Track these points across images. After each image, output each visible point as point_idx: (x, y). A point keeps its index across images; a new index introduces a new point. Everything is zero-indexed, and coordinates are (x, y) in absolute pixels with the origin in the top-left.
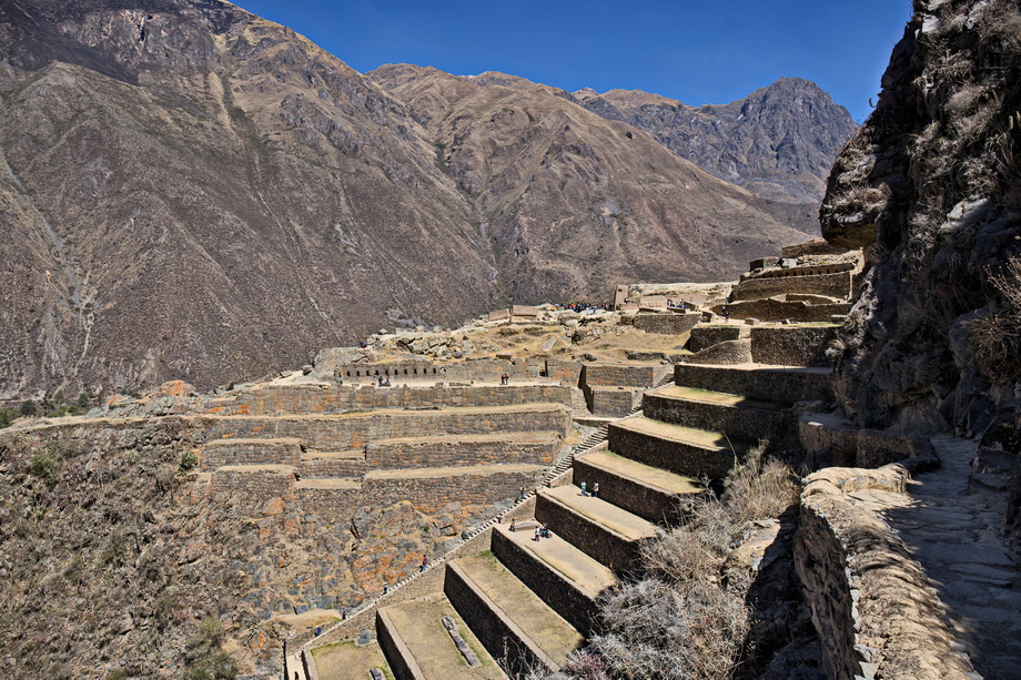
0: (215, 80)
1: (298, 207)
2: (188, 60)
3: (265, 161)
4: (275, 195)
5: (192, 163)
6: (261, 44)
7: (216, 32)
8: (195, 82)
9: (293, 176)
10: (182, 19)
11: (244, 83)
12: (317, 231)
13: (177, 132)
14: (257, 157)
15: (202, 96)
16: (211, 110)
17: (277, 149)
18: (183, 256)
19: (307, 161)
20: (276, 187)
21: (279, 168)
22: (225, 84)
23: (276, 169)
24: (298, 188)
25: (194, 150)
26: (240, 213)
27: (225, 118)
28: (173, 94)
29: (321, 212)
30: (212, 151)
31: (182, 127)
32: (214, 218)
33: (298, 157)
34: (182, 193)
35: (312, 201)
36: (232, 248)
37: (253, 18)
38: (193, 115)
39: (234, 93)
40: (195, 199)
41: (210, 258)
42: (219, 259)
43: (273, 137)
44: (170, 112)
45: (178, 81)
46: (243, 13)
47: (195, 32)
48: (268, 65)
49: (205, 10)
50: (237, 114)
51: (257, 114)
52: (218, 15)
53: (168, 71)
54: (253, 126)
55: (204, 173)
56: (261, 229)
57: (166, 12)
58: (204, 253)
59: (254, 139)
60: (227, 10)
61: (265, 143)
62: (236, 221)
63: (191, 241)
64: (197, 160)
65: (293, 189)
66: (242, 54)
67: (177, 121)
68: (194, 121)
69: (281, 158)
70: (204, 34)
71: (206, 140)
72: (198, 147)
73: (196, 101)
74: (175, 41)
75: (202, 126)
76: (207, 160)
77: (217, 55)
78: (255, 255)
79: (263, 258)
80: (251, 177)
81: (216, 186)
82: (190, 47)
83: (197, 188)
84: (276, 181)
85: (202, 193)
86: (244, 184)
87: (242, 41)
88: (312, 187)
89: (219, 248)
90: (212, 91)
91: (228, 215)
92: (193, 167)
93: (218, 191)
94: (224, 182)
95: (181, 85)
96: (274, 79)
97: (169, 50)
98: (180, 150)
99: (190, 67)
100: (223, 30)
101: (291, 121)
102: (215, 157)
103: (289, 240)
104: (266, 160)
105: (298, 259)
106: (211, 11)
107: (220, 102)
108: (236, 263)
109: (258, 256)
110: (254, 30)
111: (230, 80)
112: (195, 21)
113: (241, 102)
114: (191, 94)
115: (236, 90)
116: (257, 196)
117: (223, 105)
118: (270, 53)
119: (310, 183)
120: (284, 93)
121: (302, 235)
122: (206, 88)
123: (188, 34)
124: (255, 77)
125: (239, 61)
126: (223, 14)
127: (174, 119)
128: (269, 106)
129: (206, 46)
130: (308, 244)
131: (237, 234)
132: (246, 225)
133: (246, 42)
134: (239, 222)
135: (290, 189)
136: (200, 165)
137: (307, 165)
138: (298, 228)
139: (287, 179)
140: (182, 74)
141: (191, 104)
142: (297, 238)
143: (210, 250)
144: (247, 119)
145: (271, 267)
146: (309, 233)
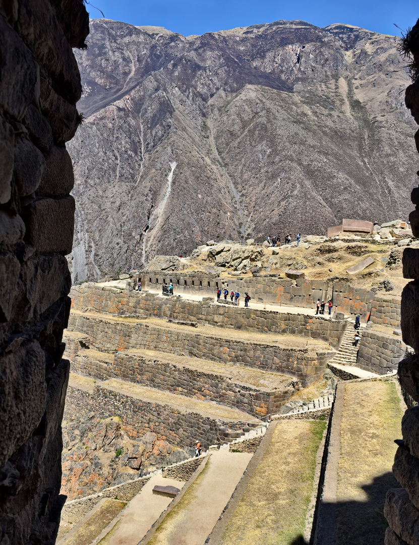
0: (342, 82)
1: (393, 169)
2: (326, 72)
3: (371, 137)
4: (376, 160)
5: (320, 140)
6: (376, 52)
7: (347, 50)
8: (330, 86)
9: (391, 145)
10: (323, 44)
11: (363, 82)
12: (405, 186)
13: (314, 121)
14: (367, 134)
15: (333, 94)
16: (338, 103)
17: (381, 127)
18: (307, 203)
19: (402, 134)
20: (378, 154)
21: (382, 141)
22: (350, 84)
23: (379, 141)
24: (394, 155)
25: (323, 132)
26: (350, 174)
27: (347, 108)
28: (314, 95)
29: (410, 172)
30: (336, 132)
31: (318, 117)
32: (331, 177)
33: (397, 132)
34: (312, 161)
35: (404, 164)
36: (341, 198)
37: (372, 34)
38: (326, 108)
39: (355, 90)
40: (320, 165)
41: (325, 204)
42: (331, 205)
43: (379, 118)
44: (311, 108)
45: (319, 86)
46: (366, 33)
47: (331, 51)
48: (380, 67)
49: (341, 36)
50: (356, 105)
51: (369, 104)
52: (349, 38)
53: (312, 81)
54: (366, 112)
55: (328, 147)
56: (364, 184)
57: (314, 41)
58: (322, 201)
59: (366, 121)
60: (355, 33)
61: (374, 123)
62: (346, 179)
63: (314, 194)
64: (325, 138)
65: (390, 155)
66: (362, 62)
67: (315, 113)
68: (326, 112)
69: (384, 133)
70: (338, 52)
71: (332, 125)
72: (327, 129)
73: (329, 98)
74: (318, 60)
75: (330, 115)
76: (332, 138)
77: (346, 66)
78: (356, 203)
79: (362, 205)
80: (360, 148)
81: (336, 156)
82: (328, 62)
83: (322, 157)
84: (379, 149)
85: (325, 160)
86: (355, 153)
87: (364, 53)
88: (405, 153)
89: (332, 198)
90: (340, 90)
91: (341, 175)
92: (321, 143)
93: (336, 158)
94: (341, 152)
95: (320, 89)
96: (383, 76)
97: (314, 67)
98: (314, 133)
99: (327, 76)
100: (351, 47)
101: (394, 105)
102: (338, 136)
103: (383, 192)
104: (373, 135)
105: (388, 206)
106: (344, 36)
107: (345, 97)
108: (342, 208)
109: (359, 204)
110: (372, 43)
111: (353, 81)
112: (332, 44)
113: (359, 96)
114: (326, 94)
115: (357, 88)
116: (364, 161)
117: (346, 100)
118: (382, 57)
119: (403, 150)
120: (390, 86)
121: (393, 189)
122: (336, 89)
123: (327, 53)
124: (371, 77)
125: (360, 67)
126: (352, 36)
127: (313, 112)
128: (379, 96)
129: (337, 60)
130: (397, 195)
131: (345, 188)
132: (353, 182)
133: (366, 53)
134: (348, 180)
135: (388, 155)
136: (326, 141)
137: (402, 137)
138: (391, 183)
139: (387, 148)
140: (321, 82)
141: (325, 101)
142: (390, 191)
143: (326, 199)
144: (362, 107)
145: (367, 212)
146: (397, 187)
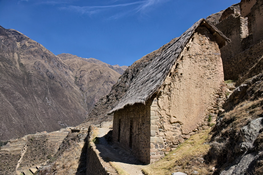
0: (16, 55)
1: (36, 92)
2: (9, 49)
3: (28, 79)
4: (30, 88)
5: (8, 77)
6: (30, 46)
7: (17, 41)
8: (10, 55)
9: (36, 83)
10: (8, 38)
11: (24, 56)
12: (41, 99)
13: (4, 69)
14: (26, 77)
15: (12, 59)
16: (14, 63)
17: (32, 76)
18: (3, 103)
19: (40, 80)
20: (30, 86)
21: (32, 81)
22: (19, 56)
23: (31, 81)
24: (37, 87)
25: (8, 74)
26: (20, 92)
27: (18, 65)
28: (3, 58)
29: (42, 94)
30: (13, 75)
31: (5, 67)
32: (13, 93)
33: (37, 78)
34: (4, 86)
35: (40, 91)
36: (17, 102)
37: (29, 39)
38: (9, 64)
39: (21, 59)
40: (8, 88)
41: (11, 104)
42: (13, 104)
43: (31, 72)
44: (2, 63)
45: (5, 54)
46: (26, 37)
47: (12, 41)
48: (31, 53)
49: (15, 35)
50: (21, 65)
51: (27, 66)
52: (19, 37)
53: (2, 51)
54: (26, 69)
55: (11, 81)
56: (25, 97)
57: (4, 36)
58: (9, 103)
59: (26, 72)
60: (21, 36)
61: (29, 74)
62: (19, 95)
63: (6, 100)
64: (9, 77)
65: (35, 87)
66: (24, 49)
67: (4, 66)
68: (9, 66)
69: (33, 78)
70: (14, 42)
71: (12, 72)
72: (9, 73)
73: (10, 60)
74: (6, 43)
75: (11, 67)
76: (12, 77)
77: (17, 48)
78: (23, 104)
79: (25, 105)
80: (24, 83)
81: (14, 85)
82: (10, 45)
83: (9, 85)
84: (31, 84)
85: (10, 86)
86: (22, 84)
87: (25, 45)
88: (40, 87)
89: (13, 102)
90: (15, 58)
91: (17, 93)
92: (8, 79)
93: (14, 86)
94: (16, 84)
95: (6, 55)
96: (33, 56)
97: (3, 46)
98: (5, 75)
99: (9, 51)
100: (19, 41)
101: (36, 68)
102: (14, 76)
103: (33, 101)
104: (28, 78)
105: (35, 106)
106: (16, 36)
107: (17, 61)
108: (18, 106)
109: (24, 105)
110: (29, 42)
111: (20, 55)
112: (12, 39)
113: (23, 61)
114: (8, 58)
115: (22, 58)
116: (25, 88)
117: (17, 62)
118: (33, 49)
119: (40, 86)
120: (35, 61)
121: (37, 100)
122: (13, 57)
123: (10, 42)
124: (27, 55)
125: (24, 50)
126: (20, 37)
127: (3, 65)
128: (31, 64)
129: (14, 45)
130: (38, 102)
131: (19, 98)
132: (21, 96)
133: (26, 46)
134: (20, 95)
135: (34, 87)
136: (10, 79)
137: (40, 81)
138: (36, 98)
139: (34, 84)
140: (6, 52)
141: (8, 61)
142: (35, 100)
143: (11, 102)
144: (24, 67)
145: (27, 108)
146: (38, 99)
